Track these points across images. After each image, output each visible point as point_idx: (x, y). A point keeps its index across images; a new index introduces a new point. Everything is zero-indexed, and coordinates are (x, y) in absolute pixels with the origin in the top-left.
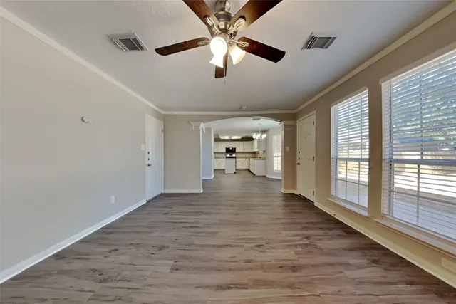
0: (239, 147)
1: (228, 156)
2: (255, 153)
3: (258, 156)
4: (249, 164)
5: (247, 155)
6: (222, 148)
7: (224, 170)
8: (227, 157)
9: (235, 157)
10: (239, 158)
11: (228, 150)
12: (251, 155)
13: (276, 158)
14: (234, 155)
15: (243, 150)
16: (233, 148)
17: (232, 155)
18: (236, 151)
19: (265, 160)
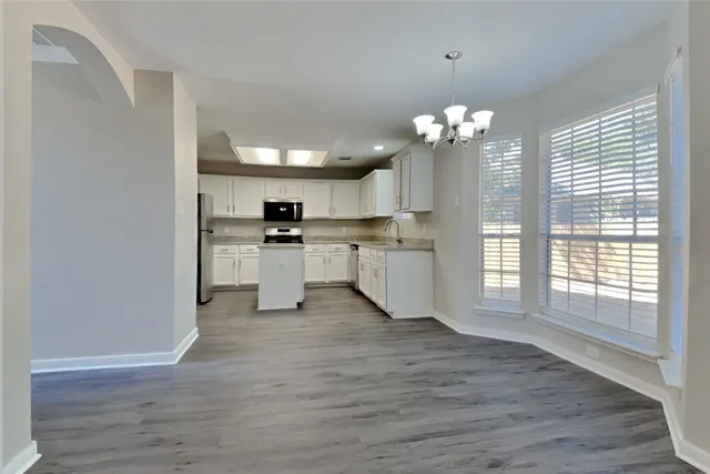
0: (315, 200)
1: (274, 232)
2: (371, 222)
3: (392, 232)
4: (355, 265)
5: (344, 231)
6: (248, 200)
7: (254, 288)
8: (268, 239)
9: (299, 239)
10: (315, 240)
11: (275, 212)
12: (356, 231)
13: (491, 246)
14: (294, 232)
15: (330, 212)
16: (293, 204)
17: (288, 231)
18: (306, 215)
19: (432, 250)
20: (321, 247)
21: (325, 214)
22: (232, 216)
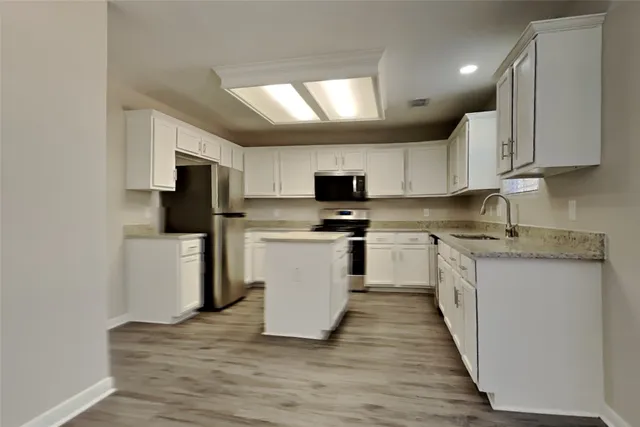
5: (426, 214)
14: (357, 215)
15: (404, 187)
16: (351, 178)
17: (349, 214)
18: (371, 192)
19: (602, 261)
20: (389, 236)
21: (398, 192)
22: (278, 196)
